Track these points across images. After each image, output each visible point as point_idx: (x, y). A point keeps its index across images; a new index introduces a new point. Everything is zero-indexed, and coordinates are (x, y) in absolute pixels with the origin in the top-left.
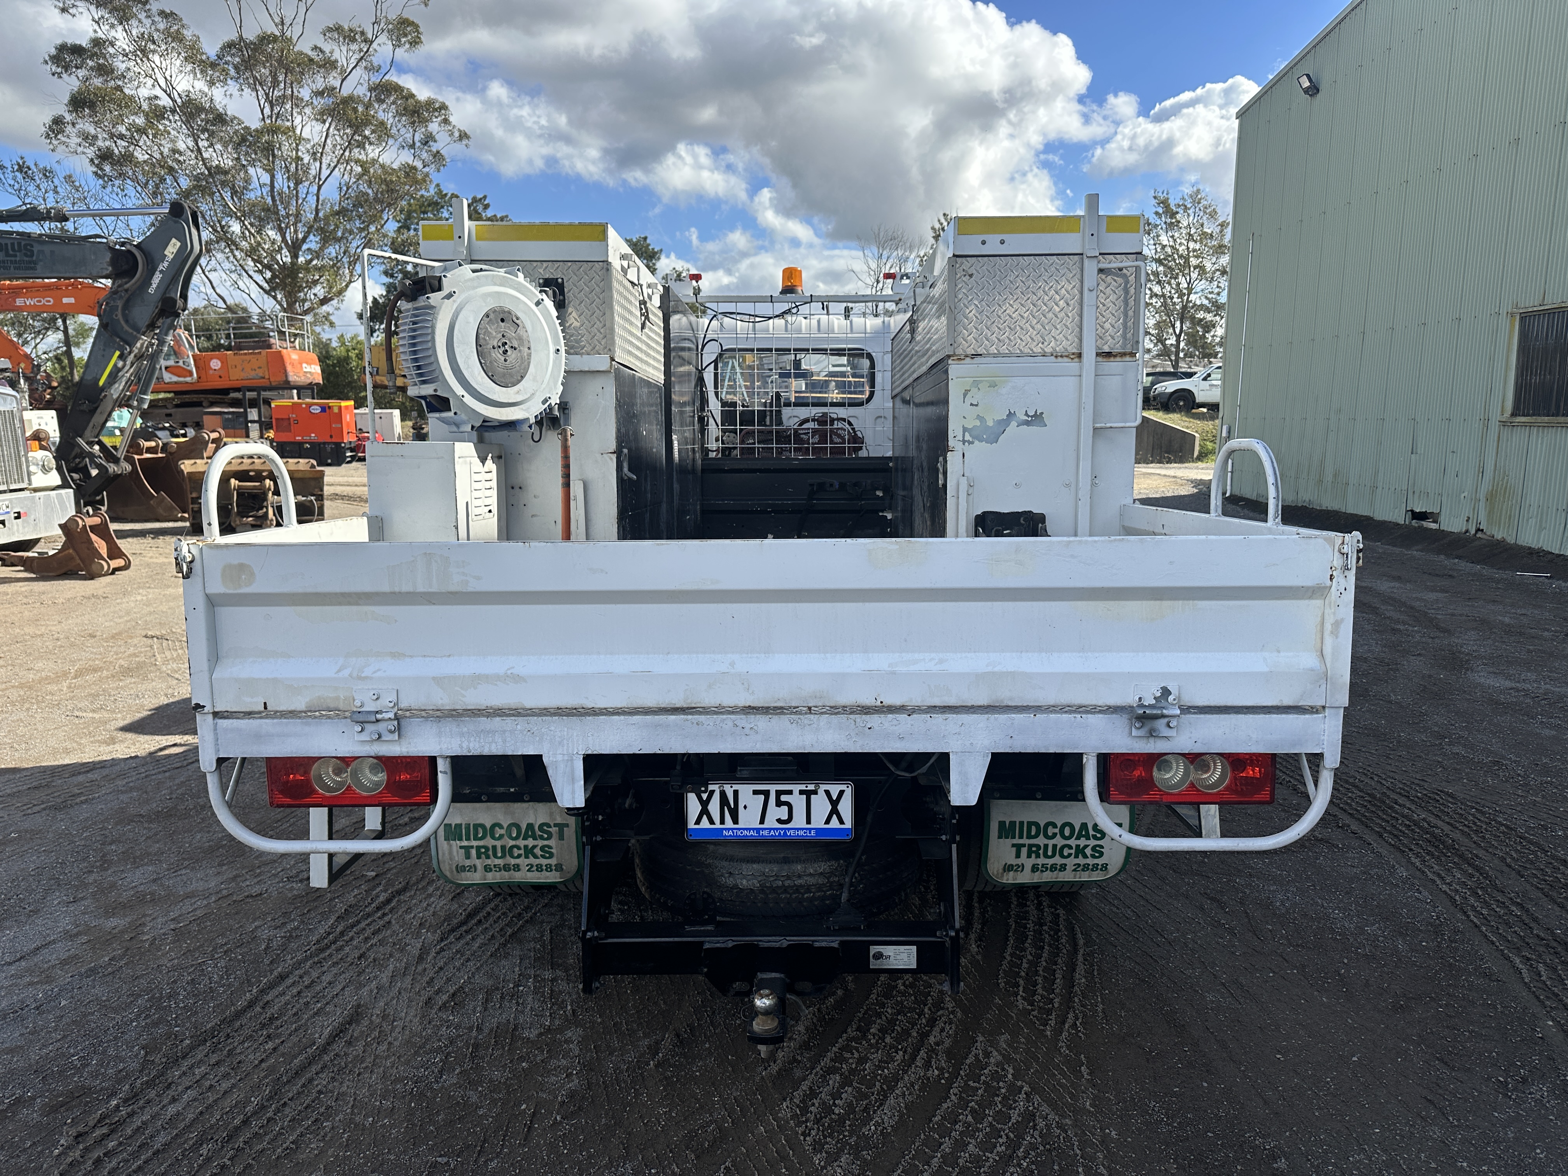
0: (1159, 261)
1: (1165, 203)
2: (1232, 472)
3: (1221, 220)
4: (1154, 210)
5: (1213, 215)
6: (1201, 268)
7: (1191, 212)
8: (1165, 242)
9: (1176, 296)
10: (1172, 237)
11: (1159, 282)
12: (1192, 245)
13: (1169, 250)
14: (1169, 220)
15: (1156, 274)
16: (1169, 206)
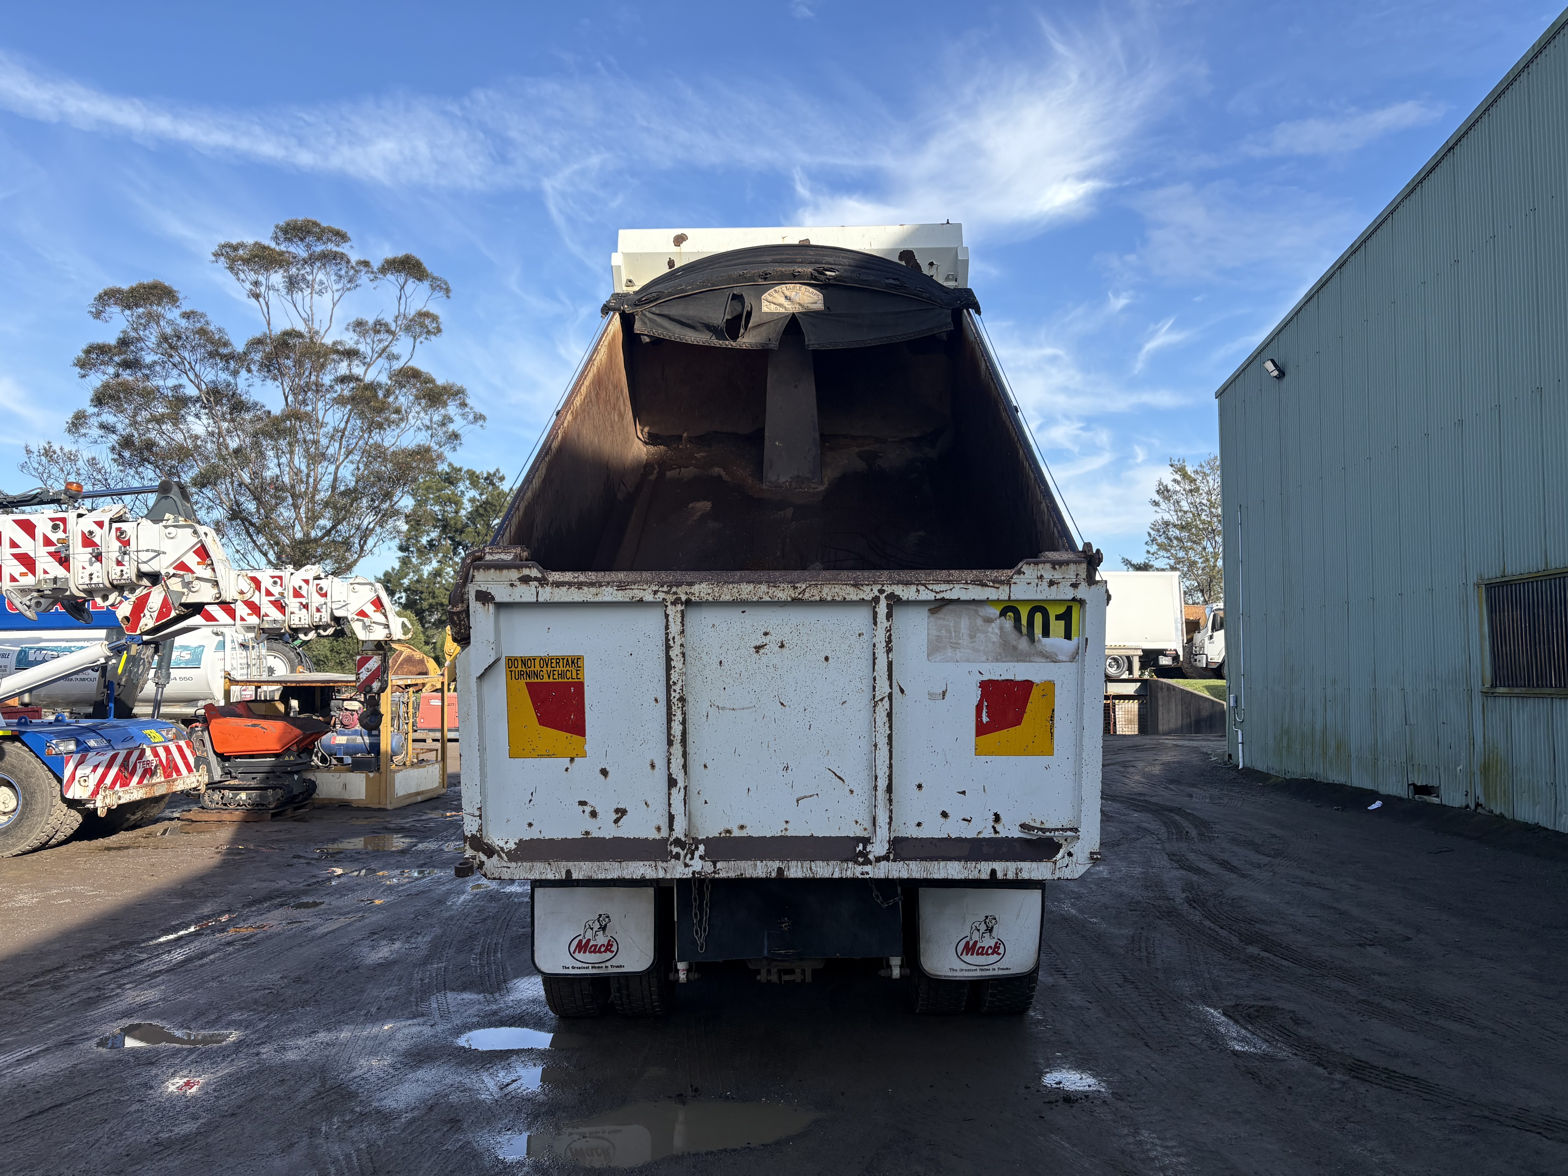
1: (1182, 471)
2: (1242, 743)
4: (1173, 477)
7: (1209, 478)
10: (1193, 503)
13: (1190, 515)
14: (1189, 487)
16: (1186, 473)
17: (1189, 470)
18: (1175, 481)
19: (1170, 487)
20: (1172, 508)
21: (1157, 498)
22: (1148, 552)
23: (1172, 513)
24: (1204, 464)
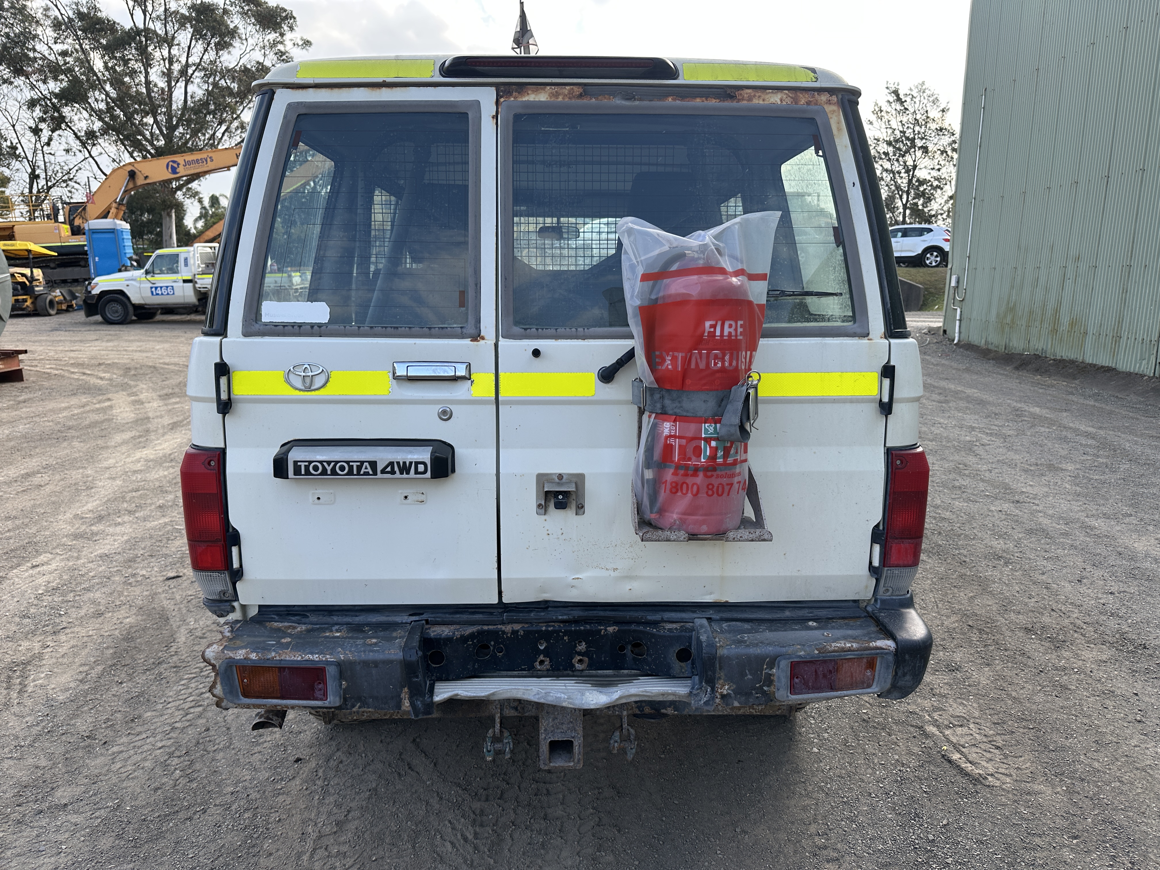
0: (889, 143)
1: (895, 92)
2: (960, 320)
3: (942, 107)
4: (887, 98)
5: (935, 101)
6: (925, 150)
7: (917, 100)
8: (894, 126)
9: (903, 171)
10: (901, 122)
11: (889, 160)
12: (917, 128)
13: (897, 132)
14: (899, 107)
15: (886, 154)
16: (899, 95)
17: (902, 92)
18: (888, 101)
19: (884, 108)
20: (884, 126)
23: (883, 131)
24: (913, 88)
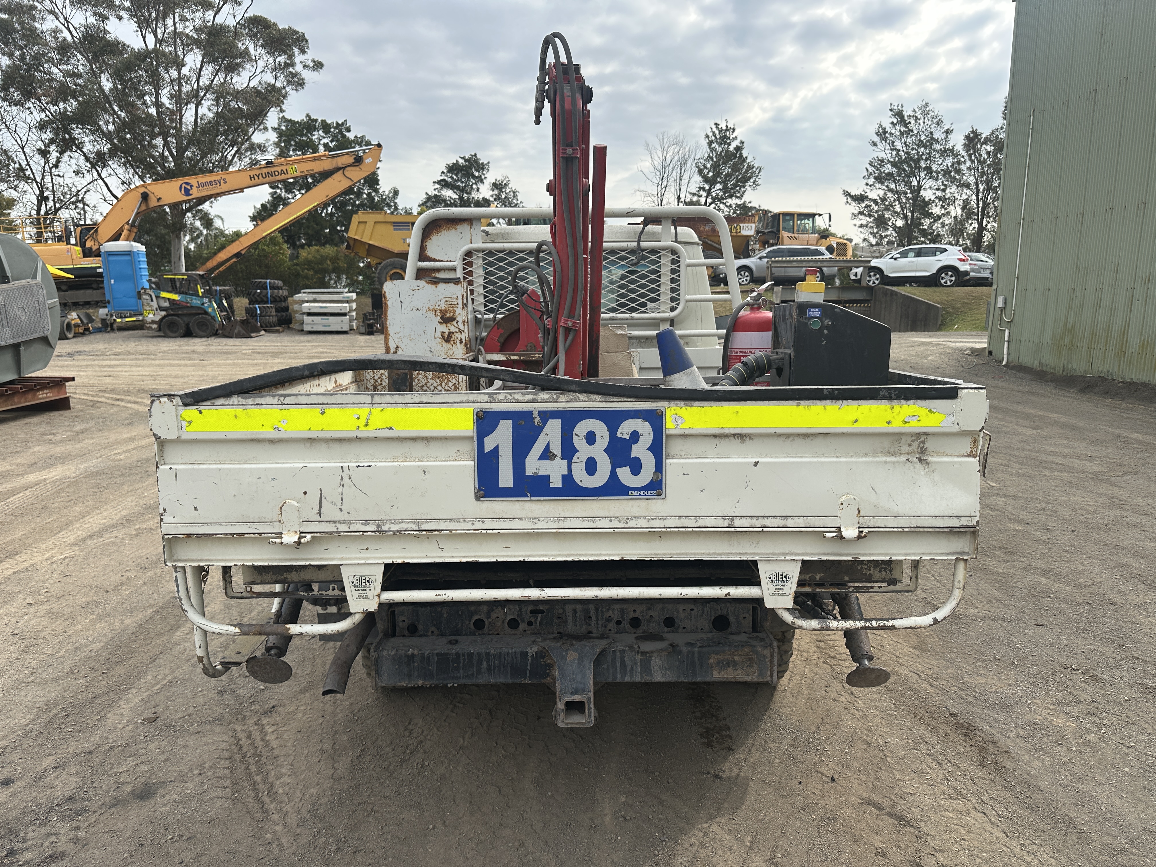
0: (894, 164)
1: (899, 114)
2: (1009, 342)
3: (946, 128)
4: (891, 120)
5: (939, 123)
7: (921, 121)
8: (898, 148)
9: (909, 191)
11: (895, 181)
14: (903, 129)
16: (903, 116)
17: (905, 114)
18: (892, 123)
19: (888, 129)
20: (888, 147)
21: (877, 139)
22: (867, 184)
23: (888, 152)
24: (917, 110)
